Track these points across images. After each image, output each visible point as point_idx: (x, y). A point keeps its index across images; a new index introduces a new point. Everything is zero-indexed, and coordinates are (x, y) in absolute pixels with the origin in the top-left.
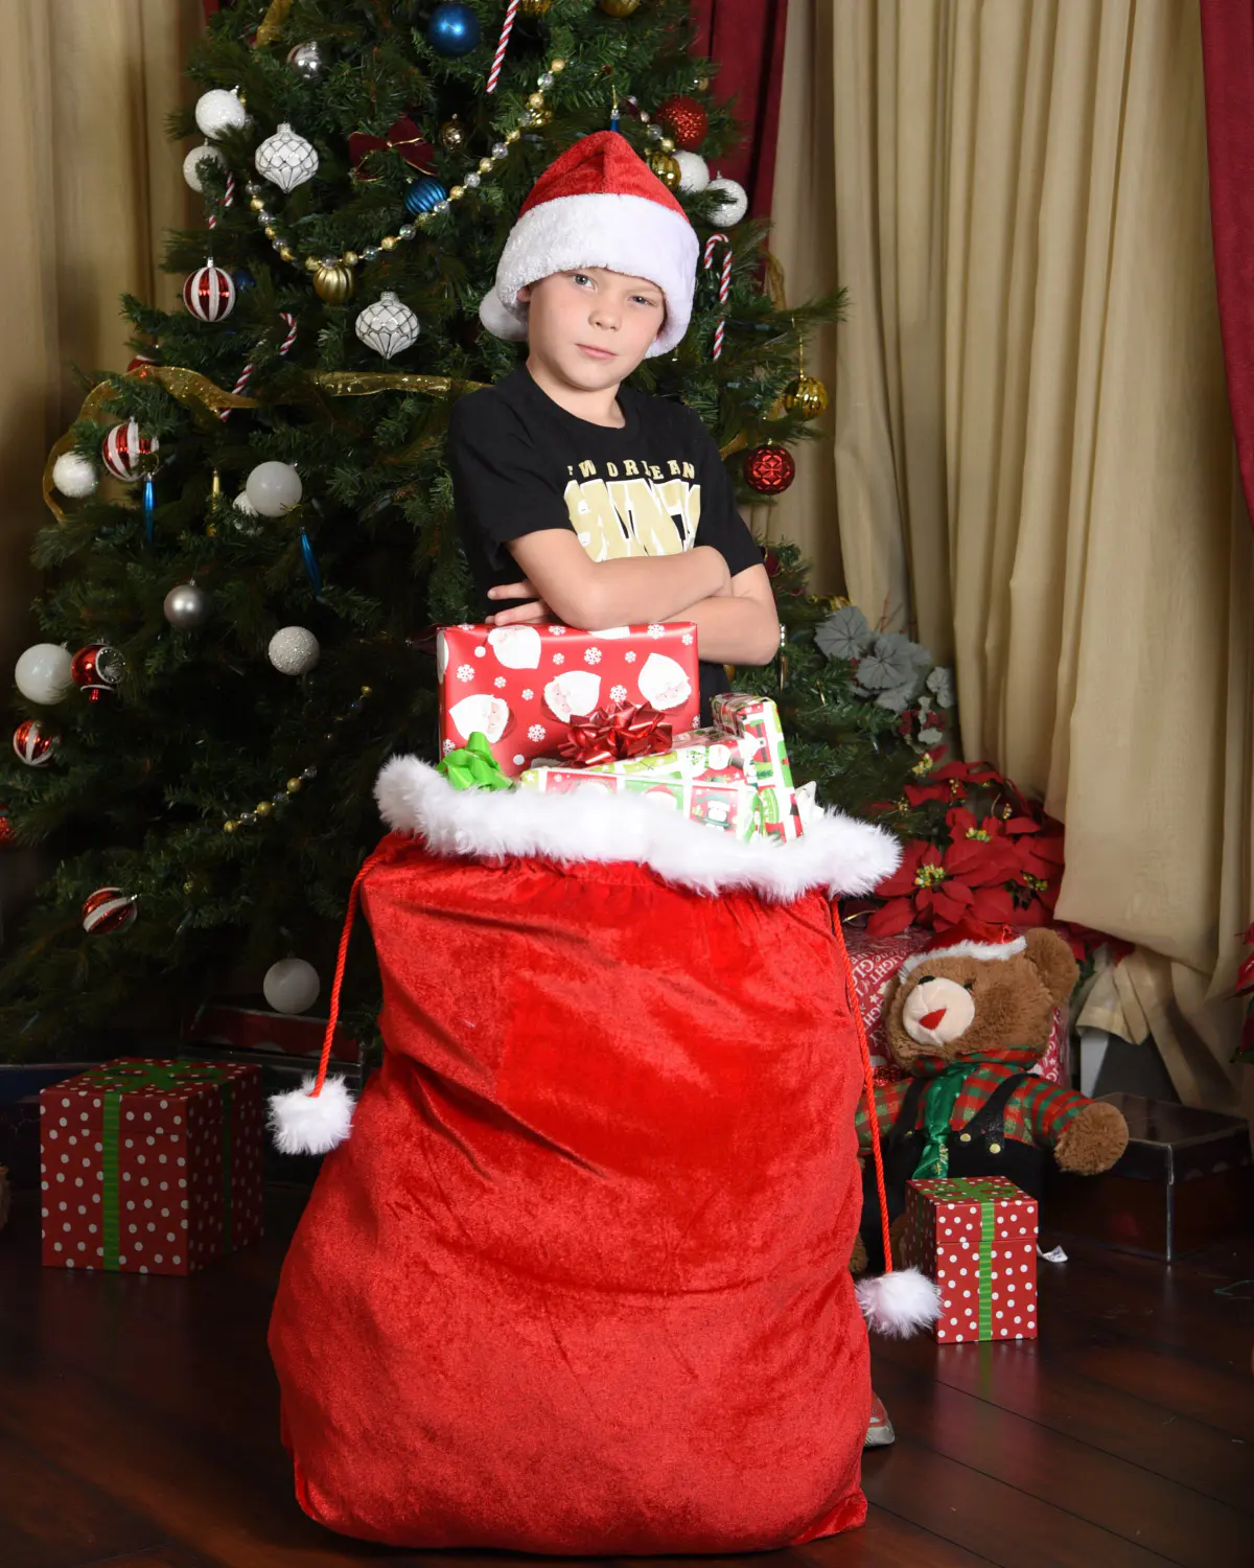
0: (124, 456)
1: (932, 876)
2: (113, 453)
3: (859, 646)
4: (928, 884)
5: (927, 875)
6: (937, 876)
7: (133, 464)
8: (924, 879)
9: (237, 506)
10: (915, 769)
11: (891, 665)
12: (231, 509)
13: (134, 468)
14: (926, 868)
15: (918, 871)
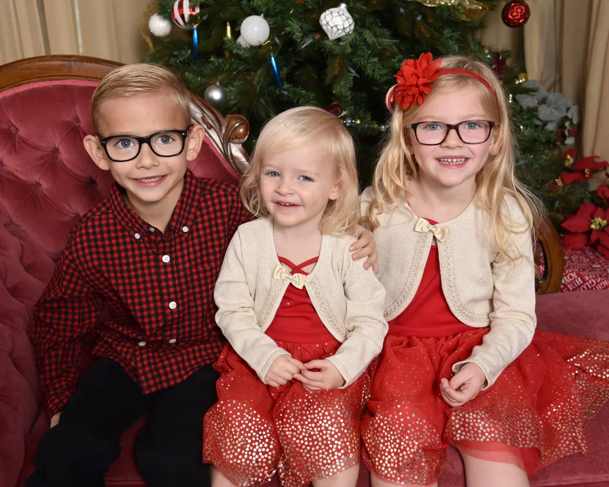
0: (182, 16)
1: (600, 224)
2: (177, 15)
3: (538, 99)
4: (598, 228)
5: (597, 223)
6: (603, 225)
7: (187, 20)
8: (596, 225)
9: (239, 43)
10: (567, 164)
11: (555, 108)
12: (236, 44)
13: (188, 22)
14: (596, 219)
15: (592, 221)
